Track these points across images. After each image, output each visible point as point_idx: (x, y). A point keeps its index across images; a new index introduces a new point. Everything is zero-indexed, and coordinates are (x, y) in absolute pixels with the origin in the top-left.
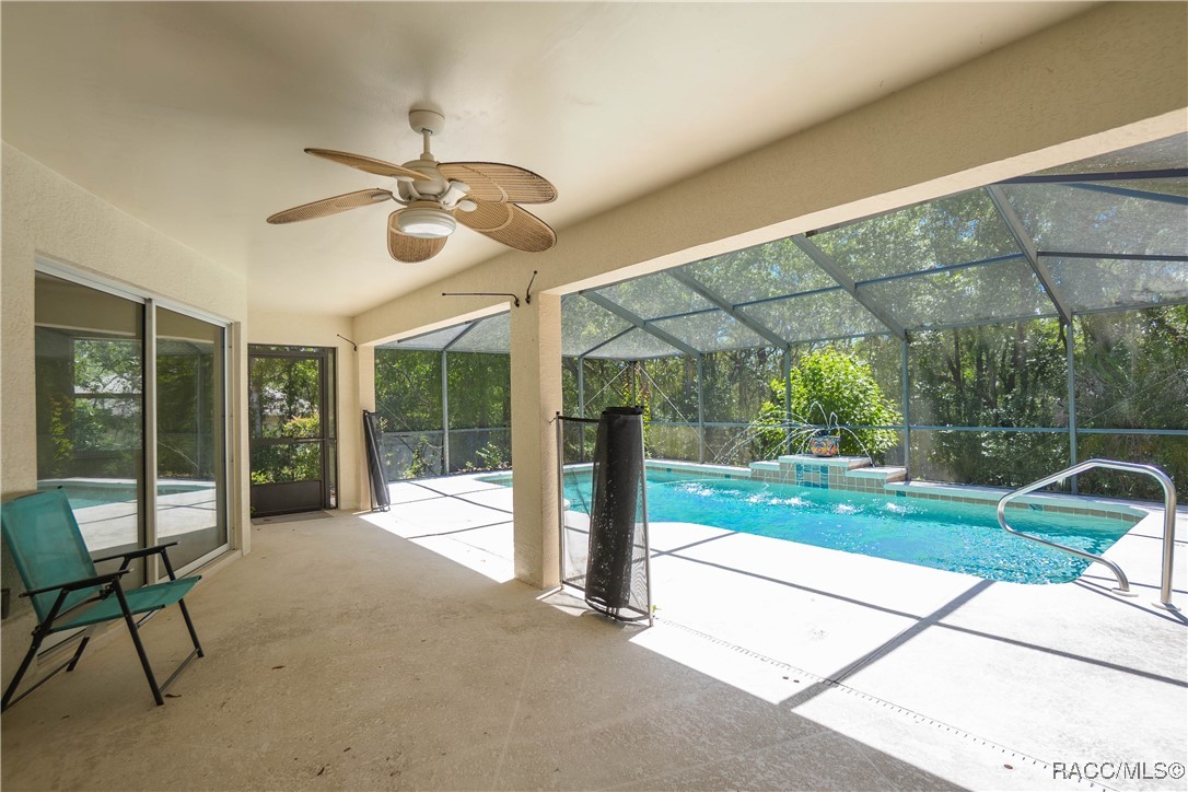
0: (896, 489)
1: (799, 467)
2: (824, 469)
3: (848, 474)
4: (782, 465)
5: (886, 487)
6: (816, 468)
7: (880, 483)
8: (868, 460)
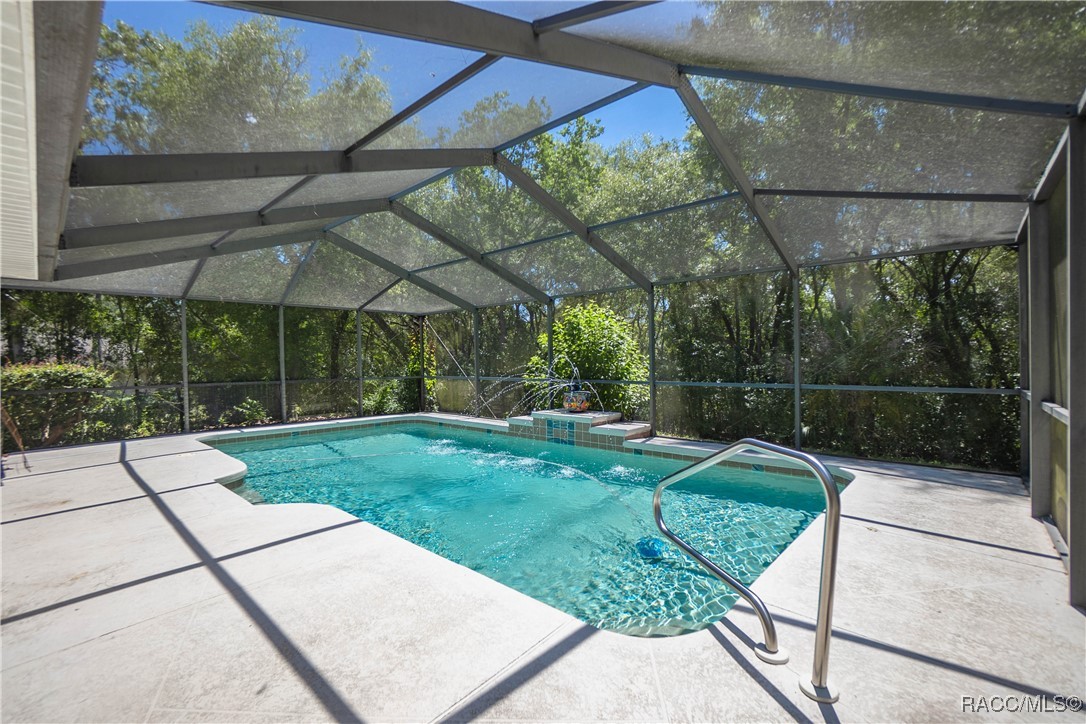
0: (633, 447)
1: (550, 423)
2: (571, 425)
3: (592, 431)
4: (536, 421)
5: (626, 444)
6: (564, 424)
7: (620, 440)
8: (617, 415)
